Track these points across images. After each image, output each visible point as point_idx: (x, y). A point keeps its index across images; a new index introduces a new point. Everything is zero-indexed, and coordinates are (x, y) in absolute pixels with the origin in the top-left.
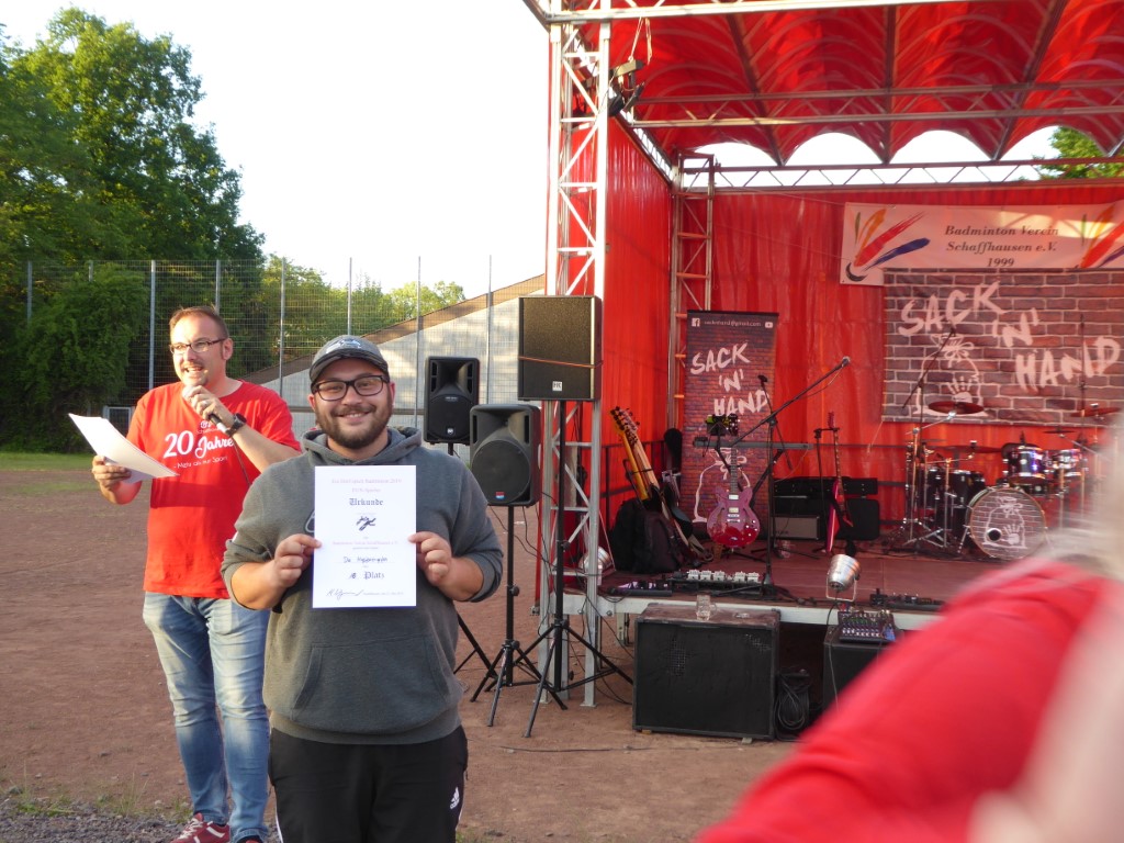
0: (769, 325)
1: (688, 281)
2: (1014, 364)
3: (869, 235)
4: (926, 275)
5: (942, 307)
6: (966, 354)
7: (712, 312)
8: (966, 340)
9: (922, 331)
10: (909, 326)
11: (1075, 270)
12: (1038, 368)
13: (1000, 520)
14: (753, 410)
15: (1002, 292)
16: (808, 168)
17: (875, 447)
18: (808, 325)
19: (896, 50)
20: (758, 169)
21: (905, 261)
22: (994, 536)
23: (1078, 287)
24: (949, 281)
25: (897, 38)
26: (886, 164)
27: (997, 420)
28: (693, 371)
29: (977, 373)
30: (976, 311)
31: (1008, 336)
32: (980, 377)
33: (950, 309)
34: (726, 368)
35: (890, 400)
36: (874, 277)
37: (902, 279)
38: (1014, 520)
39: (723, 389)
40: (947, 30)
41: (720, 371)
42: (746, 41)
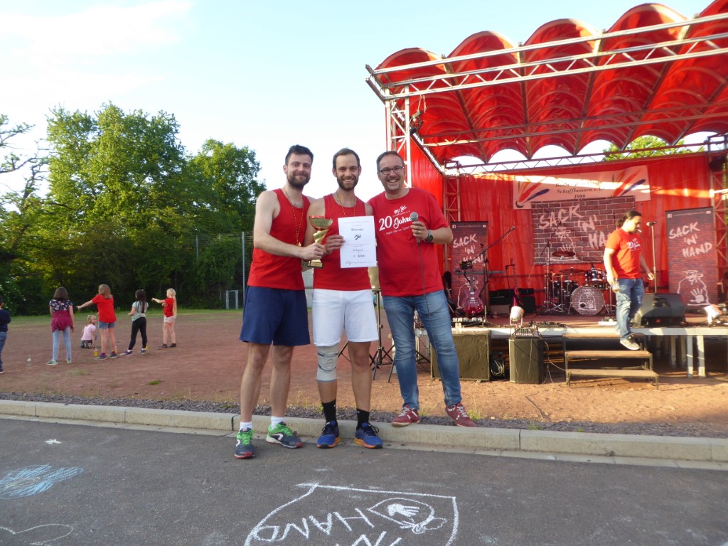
0: (484, 226)
1: (451, 213)
2: (588, 238)
3: (524, 189)
4: (549, 204)
5: (556, 216)
6: (568, 235)
7: (461, 222)
8: (567, 229)
9: (549, 226)
10: (543, 225)
11: (611, 198)
12: (598, 239)
13: (585, 299)
14: (480, 261)
15: (581, 208)
16: (497, 164)
17: (531, 276)
18: (501, 227)
19: (527, 106)
20: (477, 166)
21: (540, 199)
22: (583, 306)
23: (612, 205)
24: (559, 205)
25: (527, 100)
26: (529, 159)
27: (582, 262)
28: (454, 247)
29: (573, 242)
30: (571, 217)
31: (585, 226)
32: (574, 244)
33: (560, 217)
34: (468, 245)
35: (537, 256)
36: (527, 206)
37: (539, 206)
38: (591, 298)
39: (467, 253)
40: (548, 97)
41: (465, 246)
42: (466, 106)
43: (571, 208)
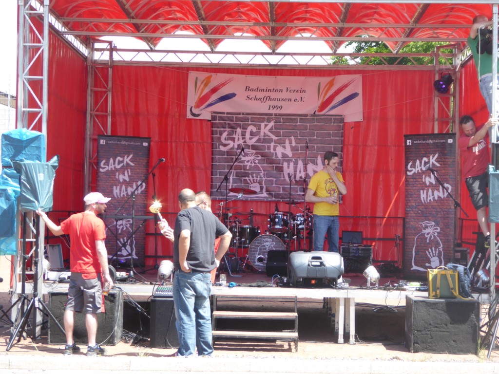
1: (97, 116)
2: (282, 167)
3: (202, 91)
4: (234, 116)
5: (243, 134)
6: (257, 161)
7: (111, 135)
8: (257, 153)
9: (232, 148)
10: (225, 145)
12: (295, 169)
13: (264, 251)
15: (276, 127)
16: (168, 52)
18: (169, 143)
20: (139, 51)
22: (261, 259)
23: (315, 125)
24: (247, 120)
26: (213, 51)
27: (274, 199)
28: (101, 170)
29: (263, 172)
30: (262, 137)
31: (280, 151)
32: (264, 174)
33: (248, 136)
34: (121, 168)
36: (206, 115)
37: (221, 118)
39: (118, 180)
41: (117, 170)
43: (263, 125)
